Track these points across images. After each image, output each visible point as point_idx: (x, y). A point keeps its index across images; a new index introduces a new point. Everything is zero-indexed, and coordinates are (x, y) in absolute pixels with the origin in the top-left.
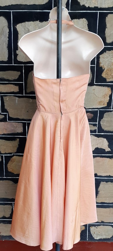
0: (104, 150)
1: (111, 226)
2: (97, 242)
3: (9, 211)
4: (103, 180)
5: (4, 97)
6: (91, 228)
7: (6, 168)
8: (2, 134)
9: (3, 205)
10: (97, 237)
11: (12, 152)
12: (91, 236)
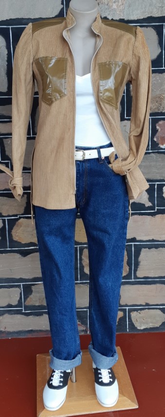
0: (144, 205)
1: (159, 309)
2: (140, 332)
3: (16, 295)
4: (145, 247)
5: (4, 140)
6: (131, 314)
7: (10, 235)
8: (4, 189)
9: (7, 288)
10: (141, 326)
11: (18, 213)
12: (132, 325)
